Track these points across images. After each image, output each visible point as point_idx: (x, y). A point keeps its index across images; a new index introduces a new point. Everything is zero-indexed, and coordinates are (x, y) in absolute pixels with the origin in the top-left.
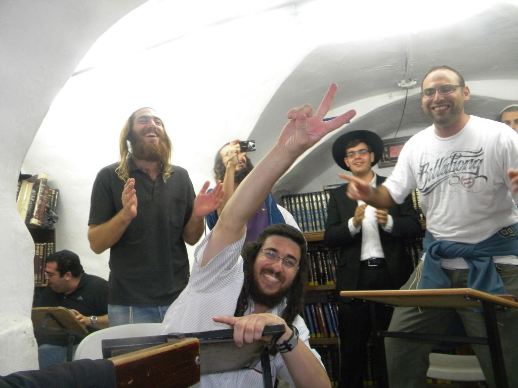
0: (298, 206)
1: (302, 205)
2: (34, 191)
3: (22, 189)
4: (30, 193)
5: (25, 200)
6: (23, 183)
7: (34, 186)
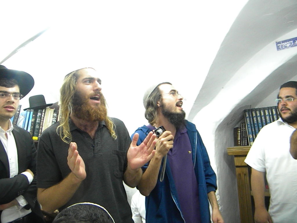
0: (259, 118)
1: (263, 118)
2: (55, 115)
3: (46, 114)
4: (52, 116)
5: (49, 122)
6: (46, 110)
7: (54, 111)
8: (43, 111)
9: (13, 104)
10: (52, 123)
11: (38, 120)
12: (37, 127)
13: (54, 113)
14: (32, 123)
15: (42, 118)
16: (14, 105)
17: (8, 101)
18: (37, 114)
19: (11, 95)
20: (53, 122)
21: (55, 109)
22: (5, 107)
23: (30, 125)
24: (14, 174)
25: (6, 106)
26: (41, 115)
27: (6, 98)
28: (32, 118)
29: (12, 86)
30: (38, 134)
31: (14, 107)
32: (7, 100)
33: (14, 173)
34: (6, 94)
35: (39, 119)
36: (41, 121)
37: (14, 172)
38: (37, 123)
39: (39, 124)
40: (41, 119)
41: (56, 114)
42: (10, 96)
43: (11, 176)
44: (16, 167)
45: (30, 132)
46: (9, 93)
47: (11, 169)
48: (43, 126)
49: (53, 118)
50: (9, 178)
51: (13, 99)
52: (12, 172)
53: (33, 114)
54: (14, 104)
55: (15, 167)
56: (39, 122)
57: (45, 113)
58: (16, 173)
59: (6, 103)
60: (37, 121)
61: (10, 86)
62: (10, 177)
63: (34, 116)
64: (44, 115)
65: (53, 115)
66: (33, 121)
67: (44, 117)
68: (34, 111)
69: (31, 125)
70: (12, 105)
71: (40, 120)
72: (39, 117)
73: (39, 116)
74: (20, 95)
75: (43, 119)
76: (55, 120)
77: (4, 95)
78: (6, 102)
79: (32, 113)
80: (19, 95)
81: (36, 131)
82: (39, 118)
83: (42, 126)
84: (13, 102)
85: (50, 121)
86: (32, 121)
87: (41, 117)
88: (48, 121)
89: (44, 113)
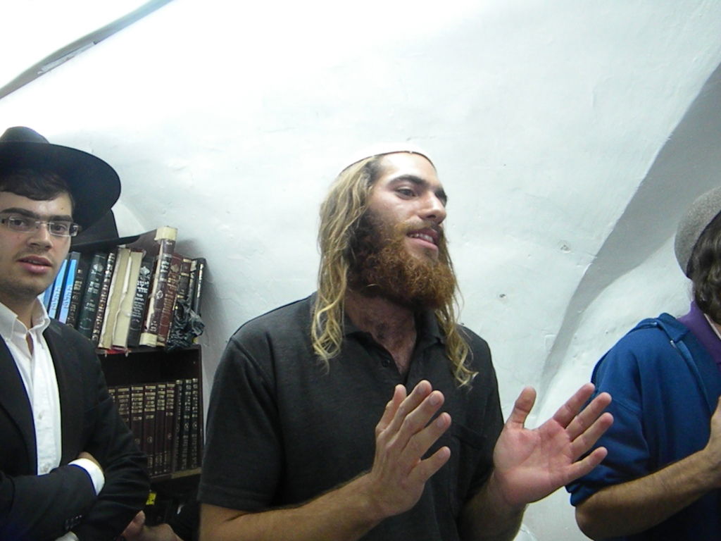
2: (146, 271)
3: (119, 268)
4: (136, 275)
5: (127, 293)
6: (120, 255)
7: (144, 260)
8: (108, 258)
9: (47, 251)
10: (137, 296)
11: (94, 286)
12: (89, 306)
13: (142, 266)
14: (72, 295)
15: (106, 280)
16: (49, 256)
17: (32, 241)
18: (90, 267)
19: (45, 225)
20: (140, 293)
21: (145, 252)
22: (22, 261)
23: (69, 301)
24: (49, 465)
25: (26, 256)
26: (101, 269)
27: (28, 232)
28: (75, 280)
29: (47, 195)
30: (93, 331)
31: (50, 260)
32: (30, 238)
33: (50, 461)
34: (28, 218)
35: (95, 282)
36: (100, 289)
37: (49, 457)
38: (88, 297)
39: (96, 298)
40: (101, 282)
41: (149, 269)
42: (38, 227)
43: (42, 471)
44: (56, 444)
45: (67, 323)
46: (38, 217)
47: (39, 447)
48: (108, 304)
49: (140, 280)
50: (34, 477)
51: (47, 236)
52: (43, 458)
53: (79, 266)
54: (50, 251)
55: (53, 443)
56: (96, 291)
57: (114, 264)
58: (55, 462)
59: (26, 247)
60: (90, 289)
61: (43, 197)
62: (39, 474)
63: (79, 271)
64: (112, 271)
65: (140, 270)
66: (79, 289)
67: (110, 278)
68: (82, 257)
69: (72, 300)
70: (44, 256)
71: (97, 285)
72: (97, 276)
73: (98, 272)
74: (72, 225)
75: (109, 284)
76: (145, 287)
77: (22, 223)
78: (26, 242)
79: (74, 263)
80: (69, 224)
81: (85, 319)
82: (97, 280)
83: (105, 306)
84: (48, 247)
85: (128, 289)
86: (75, 288)
87: (101, 277)
88: (125, 290)
89: (111, 264)
